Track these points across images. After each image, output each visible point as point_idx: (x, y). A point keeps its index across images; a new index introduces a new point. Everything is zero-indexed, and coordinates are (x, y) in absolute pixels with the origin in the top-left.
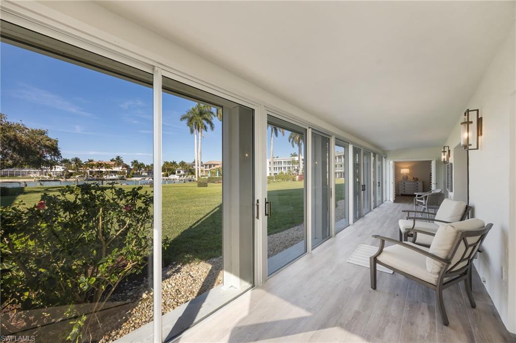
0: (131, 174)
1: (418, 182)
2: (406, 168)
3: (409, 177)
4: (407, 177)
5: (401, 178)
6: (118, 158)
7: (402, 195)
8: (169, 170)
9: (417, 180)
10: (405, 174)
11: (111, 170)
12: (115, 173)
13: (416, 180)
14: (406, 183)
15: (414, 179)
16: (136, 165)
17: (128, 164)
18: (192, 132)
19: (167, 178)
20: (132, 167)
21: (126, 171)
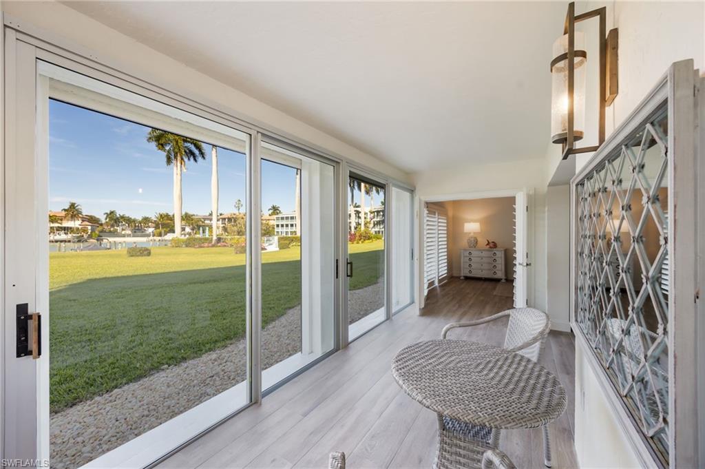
0: (97, 232)
1: (495, 250)
2: (475, 221)
3: (479, 239)
4: (476, 242)
5: (464, 243)
6: (73, 206)
7: (467, 278)
8: (164, 225)
9: (495, 245)
10: (472, 234)
11: (60, 225)
12: (66, 230)
13: (493, 245)
14: (475, 253)
15: (488, 244)
16: (111, 219)
17: (97, 217)
18: (169, 160)
19: (160, 238)
20: (104, 221)
21: (89, 227)
